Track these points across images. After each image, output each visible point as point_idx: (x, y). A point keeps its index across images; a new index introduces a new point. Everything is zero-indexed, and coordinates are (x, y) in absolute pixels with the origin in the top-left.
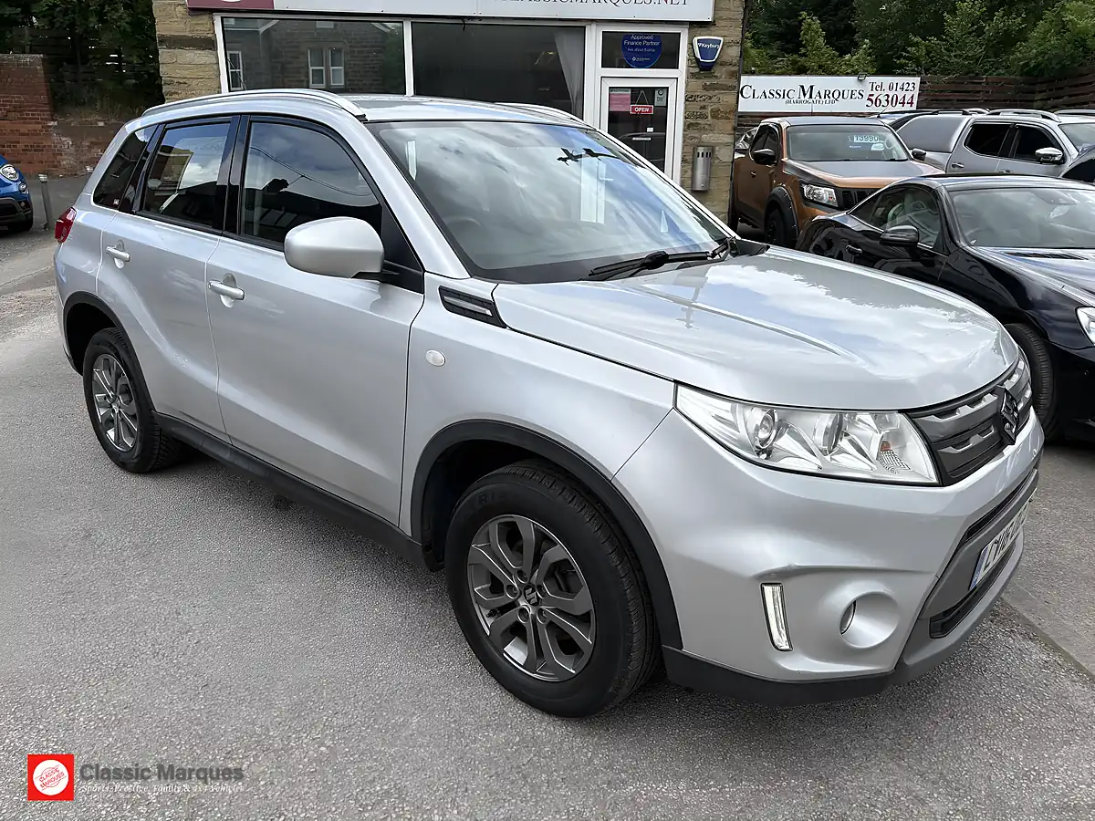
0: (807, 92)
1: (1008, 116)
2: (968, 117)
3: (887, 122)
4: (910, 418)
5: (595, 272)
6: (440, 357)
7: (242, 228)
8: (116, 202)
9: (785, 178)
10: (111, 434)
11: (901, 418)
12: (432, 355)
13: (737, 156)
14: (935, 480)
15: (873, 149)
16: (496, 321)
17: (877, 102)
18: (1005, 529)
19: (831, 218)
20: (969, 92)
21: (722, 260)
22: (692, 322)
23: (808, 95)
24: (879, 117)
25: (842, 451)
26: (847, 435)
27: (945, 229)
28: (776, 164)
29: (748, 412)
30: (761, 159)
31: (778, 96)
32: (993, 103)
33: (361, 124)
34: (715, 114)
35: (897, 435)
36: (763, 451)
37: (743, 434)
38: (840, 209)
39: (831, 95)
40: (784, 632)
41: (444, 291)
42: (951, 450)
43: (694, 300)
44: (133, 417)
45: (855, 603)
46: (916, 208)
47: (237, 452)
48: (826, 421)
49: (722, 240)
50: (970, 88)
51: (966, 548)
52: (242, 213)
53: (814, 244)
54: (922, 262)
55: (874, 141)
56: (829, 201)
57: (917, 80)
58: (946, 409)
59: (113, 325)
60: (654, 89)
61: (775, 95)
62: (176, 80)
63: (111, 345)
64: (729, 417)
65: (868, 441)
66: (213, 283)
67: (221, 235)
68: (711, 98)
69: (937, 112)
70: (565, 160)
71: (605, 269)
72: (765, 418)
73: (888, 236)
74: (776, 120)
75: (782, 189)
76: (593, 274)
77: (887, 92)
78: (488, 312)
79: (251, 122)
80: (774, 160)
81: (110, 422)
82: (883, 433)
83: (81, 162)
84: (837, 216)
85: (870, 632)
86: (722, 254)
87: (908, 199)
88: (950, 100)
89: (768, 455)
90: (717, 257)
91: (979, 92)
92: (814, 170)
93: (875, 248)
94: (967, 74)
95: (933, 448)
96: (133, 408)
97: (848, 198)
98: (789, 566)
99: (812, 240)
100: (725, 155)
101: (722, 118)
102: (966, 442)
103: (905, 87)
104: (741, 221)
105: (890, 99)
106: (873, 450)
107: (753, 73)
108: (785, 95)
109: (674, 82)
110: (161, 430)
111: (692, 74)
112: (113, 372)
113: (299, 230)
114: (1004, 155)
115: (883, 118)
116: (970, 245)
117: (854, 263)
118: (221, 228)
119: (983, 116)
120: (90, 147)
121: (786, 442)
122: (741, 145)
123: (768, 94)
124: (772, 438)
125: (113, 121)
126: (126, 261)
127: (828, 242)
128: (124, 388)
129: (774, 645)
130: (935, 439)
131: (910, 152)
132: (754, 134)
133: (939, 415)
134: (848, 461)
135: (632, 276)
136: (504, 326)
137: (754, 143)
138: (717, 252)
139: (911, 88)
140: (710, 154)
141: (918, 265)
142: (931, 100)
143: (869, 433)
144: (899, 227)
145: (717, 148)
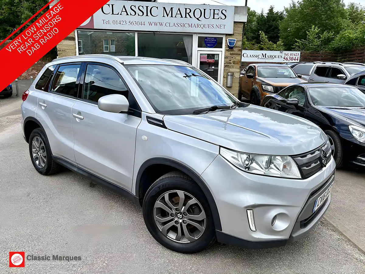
0: (264, 56)
1: (328, 64)
2: (315, 65)
3: (289, 66)
4: (292, 158)
5: (195, 112)
6: (146, 138)
7: (84, 97)
8: (43, 88)
9: (257, 83)
10: (37, 162)
11: (289, 158)
12: (143, 137)
13: (241, 75)
14: (300, 178)
15: (285, 74)
16: (164, 126)
17: (287, 59)
18: (324, 194)
19: (271, 96)
20: (316, 56)
21: (234, 109)
22: (226, 128)
23: (264, 57)
24: (287, 64)
25: (272, 168)
26: (273, 163)
27: (307, 100)
28: (254, 78)
29: (242, 155)
30: (249, 77)
31: (255, 57)
32: (324, 60)
33: (122, 66)
34: (234, 62)
35: (289, 163)
36: (247, 168)
37: (240, 162)
38: (274, 93)
39: (272, 57)
40: (254, 225)
41: (148, 117)
42: (305, 168)
43: (227, 121)
44: (45, 157)
45: (276, 216)
46: (298, 93)
47: (79, 168)
48: (266, 159)
49: (235, 102)
50: (316, 55)
51: (311, 199)
52: (84, 92)
53: (266, 104)
54: (300, 110)
55: (285, 72)
56: (271, 90)
57: (299, 52)
58: (303, 155)
59: (40, 127)
60: (215, 54)
61: (254, 56)
62: (62, 50)
63: (39, 133)
64: (236, 157)
65: (279, 165)
66: (74, 114)
67: (77, 99)
68: (232, 57)
69: (305, 63)
70: (185, 77)
71: (197, 111)
72: (247, 158)
73: (289, 102)
74: (254, 64)
75: (255, 86)
76: (194, 112)
77: (290, 56)
78: (162, 124)
79: (87, 64)
80: (253, 77)
81: (37, 158)
82: (284, 162)
83: (29, 75)
84: (273, 95)
85: (281, 225)
86: (235, 107)
87: (295, 90)
88: (310, 59)
89: (249, 169)
90: (233, 108)
91: (319, 56)
92: (266, 80)
93: (284, 105)
94: (315, 51)
95: (300, 167)
96: (45, 154)
97: (277, 89)
98: (255, 204)
99: (265, 103)
100: (237, 75)
101: (236, 64)
102: (310, 166)
103: (296, 54)
104: (243, 96)
105: (291, 58)
106: (281, 168)
107: (247, 49)
108: (257, 56)
109: (221, 53)
110: (54, 161)
111: (227, 50)
112: (39, 142)
113: (102, 98)
114: (327, 76)
115: (289, 64)
116: (315, 105)
117: (278, 110)
118: (76, 97)
119: (320, 64)
120: (32, 70)
121: (254, 165)
122: (243, 72)
123: (252, 56)
124: (250, 164)
125: (40, 62)
126: (45, 107)
127: (270, 104)
128: (42, 148)
129: (251, 229)
130: (301, 165)
131: (297, 75)
132: (247, 68)
133: (302, 157)
134: (273, 171)
135: (206, 113)
136: (167, 128)
137: (247, 71)
138: (233, 106)
139: (297, 55)
140: (232, 75)
141: (298, 111)
142: (304, 59)
143: (280, 162)
144: (293, 99)
145: (235, 73)
